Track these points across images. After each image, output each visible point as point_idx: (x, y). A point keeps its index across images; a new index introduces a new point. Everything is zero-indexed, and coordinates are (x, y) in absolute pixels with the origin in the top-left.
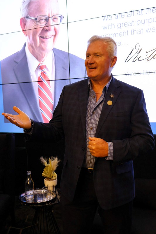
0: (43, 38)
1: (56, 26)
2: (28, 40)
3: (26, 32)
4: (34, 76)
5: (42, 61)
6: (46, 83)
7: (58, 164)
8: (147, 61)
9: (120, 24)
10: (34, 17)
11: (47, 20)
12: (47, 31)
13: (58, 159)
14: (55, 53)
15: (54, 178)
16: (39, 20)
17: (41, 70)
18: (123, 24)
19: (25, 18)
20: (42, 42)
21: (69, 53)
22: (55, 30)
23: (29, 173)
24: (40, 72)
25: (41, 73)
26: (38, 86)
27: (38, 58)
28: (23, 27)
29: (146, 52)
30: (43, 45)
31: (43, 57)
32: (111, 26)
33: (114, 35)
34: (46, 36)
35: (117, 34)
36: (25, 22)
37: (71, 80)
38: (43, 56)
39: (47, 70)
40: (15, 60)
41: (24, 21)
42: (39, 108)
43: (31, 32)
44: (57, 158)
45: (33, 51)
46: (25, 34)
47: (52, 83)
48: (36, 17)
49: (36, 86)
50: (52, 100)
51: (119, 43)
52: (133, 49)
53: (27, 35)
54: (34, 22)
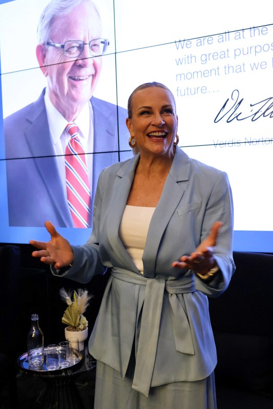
0: (74, 79)
1: (96, 59)
2: (49, 83)
3: (46, 69)
4: (59, 146)
5: (72, 120)
6: (78, 158)
7: (89, 302)
8: (252, 120)
9: (206, 55)
10: (59, 43)
11: (81, 48)
12: (81, 67)
13: (89, 294)
14: (94, 105)
15: (81, 327)
16: (69, 49)
17: (70, 135)
18: (211, 56)
19: (44, 44)
20: (73, 86)
21: (117, 106)
22: (95, 65)
23: (35, 318)
24: (68, 139)
25: (71, 141)
27: (65, 114)
28: (41, 59)
29: (251, 105)
30: (73, 92)
31: (73, 113)
32: (190, 58)
33: (196, 74)
34: (80, 76)
35: (199, 73)
36: (44, 53)
37: (120, 153)
38: (75, 110)
39: (81, 134)
40: (27, 117)
41: (43, 50)
42: (67, 201)
43: (55, 70)
44: (86, 292)
45: (56, 103)
46: (44, 74)
47: (89, 158)
48: (63, 44)
49: (61, 163)
50: (89, 188)
51: (204, 90)
52: (228, 99)
53: (47, 75)
54: (59, 52)
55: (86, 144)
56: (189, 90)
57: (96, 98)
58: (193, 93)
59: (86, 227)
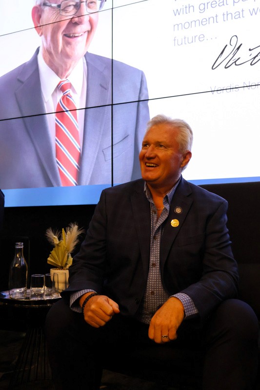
0: (69, 37)
1: (92, 16)
2: (43, 42)
3: (41, 29)
5: (65, 77)
6: (69, 114)
7: (79, 237)
8: (251, 65)
9: (204, 4)
10: (56, 3)
11: (77, 6)
12: (77, 24)
14: (88, 61)
16: (65, 8)
17: (62, 92)
18: (209, 4)
19: (40, 5)
21: (112, 59)
22: (91, 22)
24: (60, 95)
25: (63, 98)
26: (56, 120)
27: (58, 71)
28: (36, 20)
29: (250, 50)
30: (68, 49)
31: (67, 70)
32: (188, 9)
33: (193, 23)
34: (75, 33)
35: (197, 22)
36: (39, 13)
37: (113, 106)
38: (68, 67)
39: (74, 91)
40: (18, 78)
41: (38, 11)
42: (55, 159)
43: (50, 29)
45: (50, 61)
46: (39, 34)
47: (80, 114)
48: (60, 4)
49: (51, 121)
50: (79, 144)
51: (201, 38)
52: (227, 45)
53: (42, 34)
54: (54, 12)
55: (78, 100)
56: (186, 39)
57: (90, 54)
58: (190, 41)
59: (75, 185)
